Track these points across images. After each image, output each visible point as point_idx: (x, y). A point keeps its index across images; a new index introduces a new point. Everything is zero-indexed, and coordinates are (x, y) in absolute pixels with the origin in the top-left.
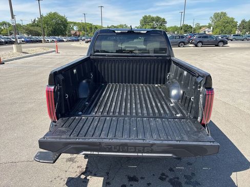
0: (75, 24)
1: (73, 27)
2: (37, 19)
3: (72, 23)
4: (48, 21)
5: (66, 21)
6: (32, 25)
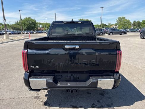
0: (40, 24)
4: (25, 22)
5: (35, 22)
6: (16, 25)
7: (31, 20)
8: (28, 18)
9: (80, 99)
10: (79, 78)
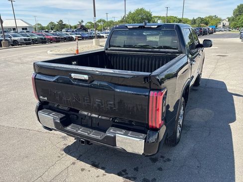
0: (159, 18)
1: (157, 21)
2: (126, 16)
3: (157, 17)
4: (134, 17)
5: (150, 15)
6: (121, 22)
7: (145, 12)
8: (141, 9)
9: (114, 156)
10: (98, 125)
